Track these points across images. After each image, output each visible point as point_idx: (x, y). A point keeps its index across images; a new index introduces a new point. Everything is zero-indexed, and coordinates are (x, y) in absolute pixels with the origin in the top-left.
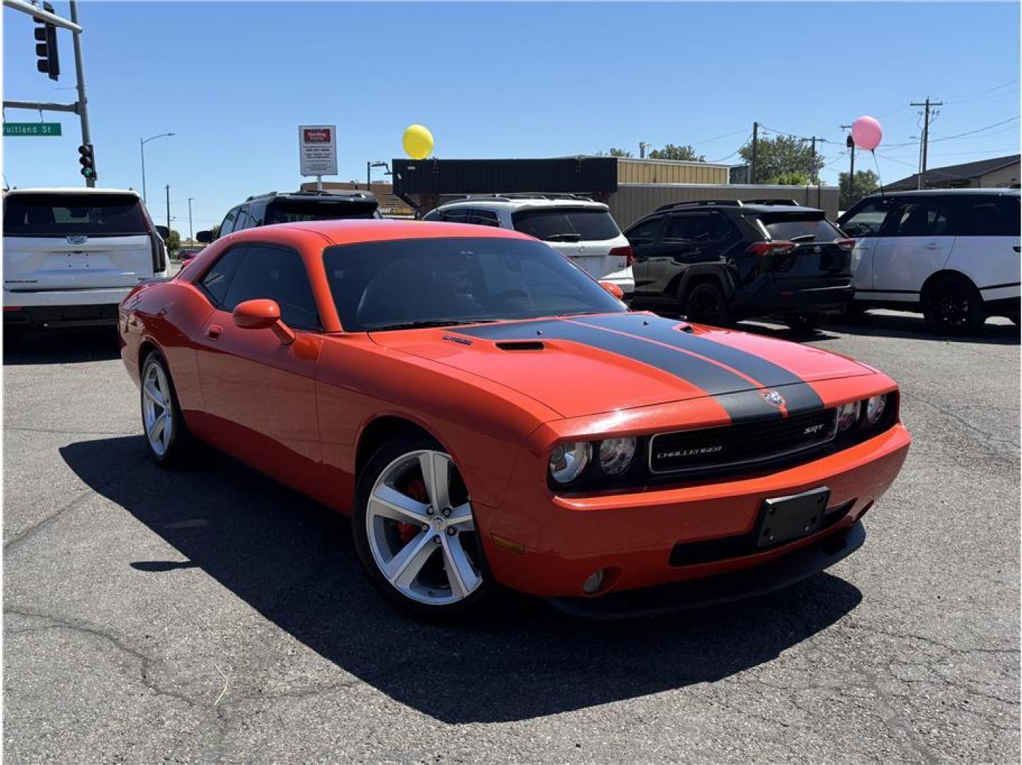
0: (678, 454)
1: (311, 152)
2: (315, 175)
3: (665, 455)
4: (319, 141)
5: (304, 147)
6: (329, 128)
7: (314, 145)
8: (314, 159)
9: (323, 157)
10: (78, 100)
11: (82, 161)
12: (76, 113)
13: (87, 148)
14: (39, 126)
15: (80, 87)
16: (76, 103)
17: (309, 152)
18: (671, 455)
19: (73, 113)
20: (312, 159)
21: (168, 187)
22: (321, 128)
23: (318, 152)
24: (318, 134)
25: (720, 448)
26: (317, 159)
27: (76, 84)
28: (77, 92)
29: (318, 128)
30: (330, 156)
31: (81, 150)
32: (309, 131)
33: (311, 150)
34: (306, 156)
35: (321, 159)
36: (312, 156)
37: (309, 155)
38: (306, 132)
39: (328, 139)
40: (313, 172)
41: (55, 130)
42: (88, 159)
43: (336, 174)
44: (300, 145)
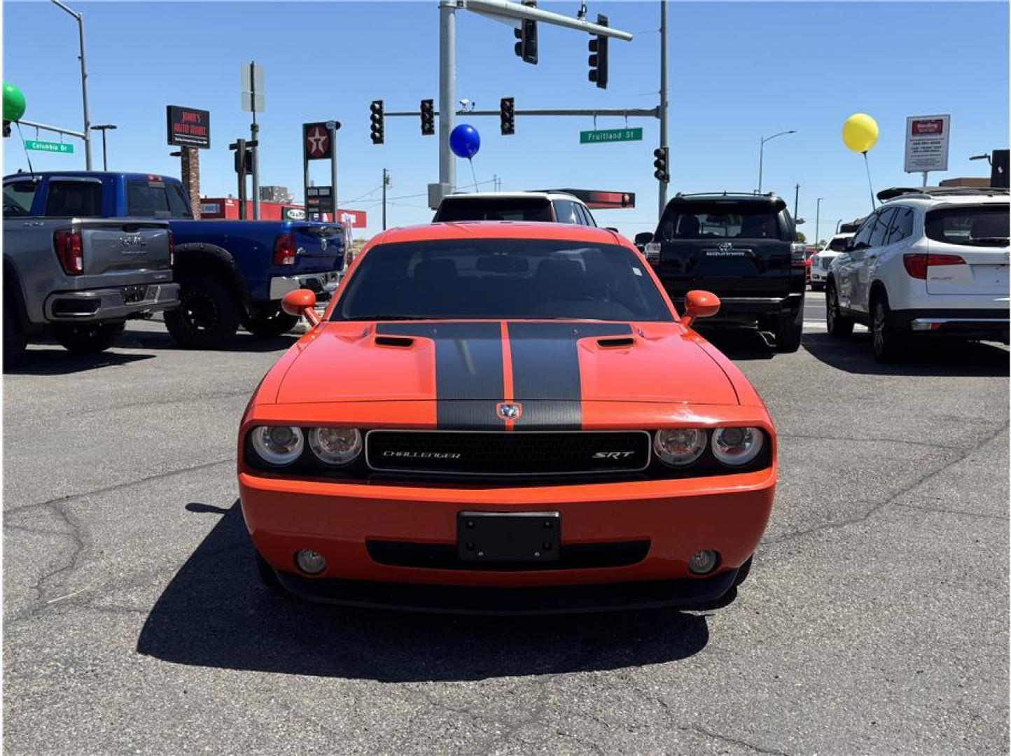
0: (407, 454)
1: (918, 146)
2: (921, 171)
3: (393, 453)
4: (928, 133)
5: (911, 140)
6: (942, 118)
7: (922, 138)
8: (923, 154)
9: (932, 151)
10: (659, 104)
11: (657, 164)
12: (657, 116)
13: (662, 151)
14: (624, 131)
15: (663, 92)
16: (658, 107)
17: (915, 146)
18: (399, 454)
19: (654, 118)
20: (919, 154)
21: (797, 187)
22: (932, 118)
23: (926, 145)
24: (929, 125)
25: (459, 455)
26: (926, 153)
27: (659, 88)
28: (659, 96)
29: (929, 119)
30: (941, 149)
31: (657, 153)
32: (918, 122)
33: (919, 144)
34: (911, 151)
35: (929, 153)
36: (919, 150)
37: (916, 150)
38: (915, 124)
39: (939, 131)
40: (918, 168)
41: (637, 134)
42: (662, 161)
43: (946, 169)
44: (907, 136)
